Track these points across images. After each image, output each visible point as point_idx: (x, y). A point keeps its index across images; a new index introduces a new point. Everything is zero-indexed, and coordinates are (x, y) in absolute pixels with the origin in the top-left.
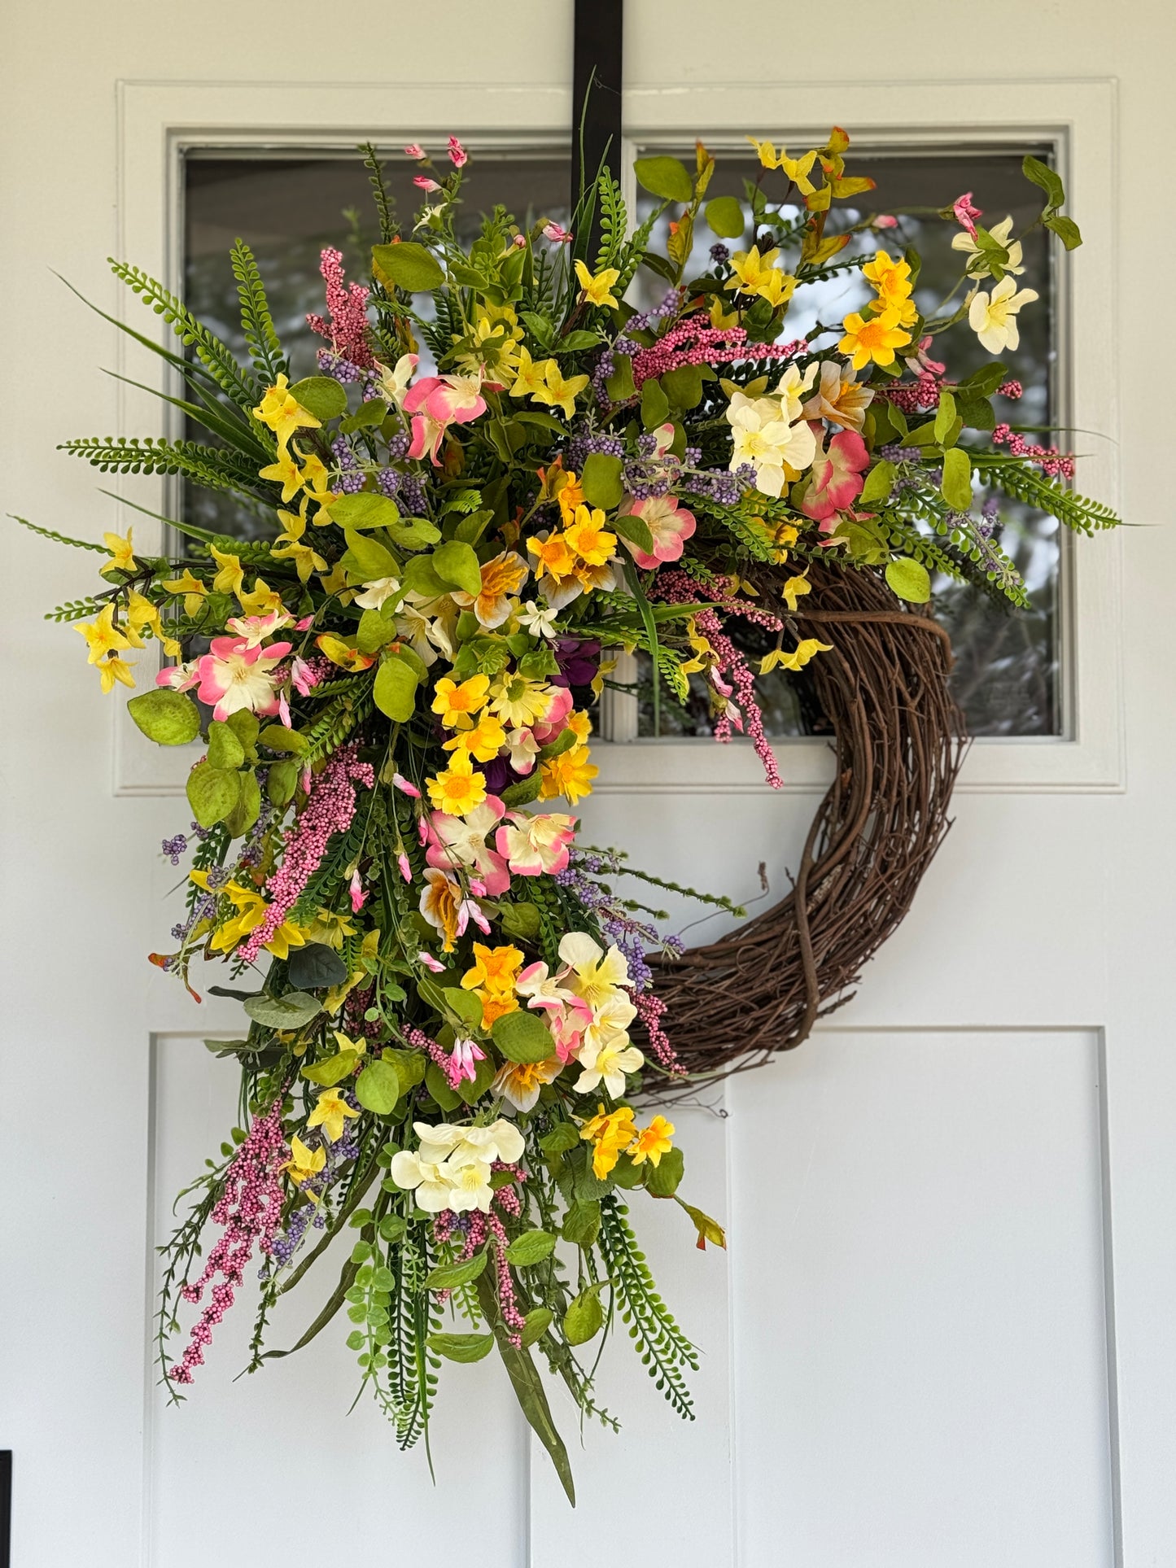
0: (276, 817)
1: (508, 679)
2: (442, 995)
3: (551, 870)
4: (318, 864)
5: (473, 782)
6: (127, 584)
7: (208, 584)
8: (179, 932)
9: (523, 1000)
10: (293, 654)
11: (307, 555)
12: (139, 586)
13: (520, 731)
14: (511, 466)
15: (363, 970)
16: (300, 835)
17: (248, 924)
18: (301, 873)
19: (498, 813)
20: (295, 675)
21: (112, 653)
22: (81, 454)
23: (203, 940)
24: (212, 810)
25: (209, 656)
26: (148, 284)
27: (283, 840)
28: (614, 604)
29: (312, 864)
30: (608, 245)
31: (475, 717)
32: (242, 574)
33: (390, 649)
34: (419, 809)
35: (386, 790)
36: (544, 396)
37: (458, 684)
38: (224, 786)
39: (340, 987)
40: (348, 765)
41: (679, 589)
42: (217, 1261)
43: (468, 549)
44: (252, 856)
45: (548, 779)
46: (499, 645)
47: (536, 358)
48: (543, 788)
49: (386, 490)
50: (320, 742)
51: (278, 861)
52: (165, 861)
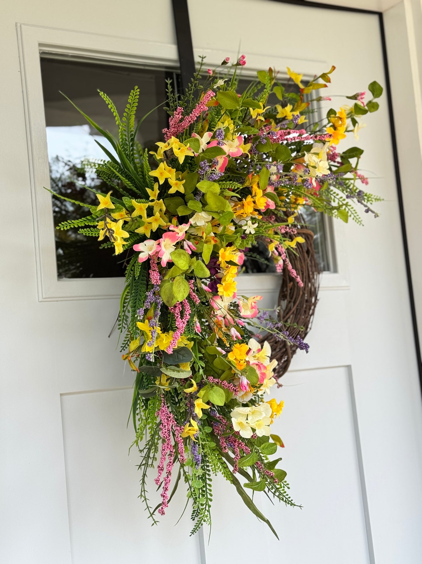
18: (185, 320)
38: (183, 286)
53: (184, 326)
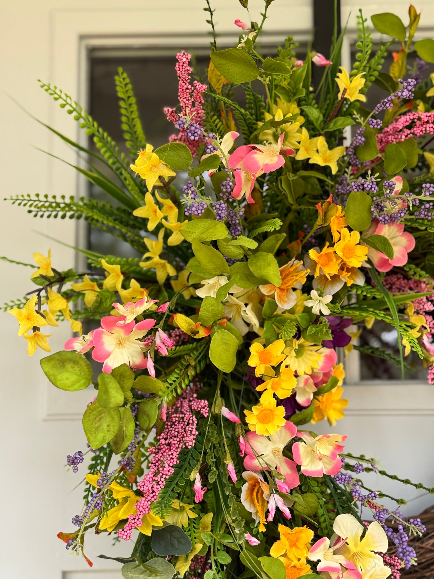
0: (144, 436)
1: (296, 343)
2: (259, 563)
3: (329, 472)
4: (172, 470)
5: (276, 413)
6: (48, 285)
7: (100, 286)
8: (77, 521)
9: (314, 565)
10: (157, 327)
11: (164, 266)
12: (55, 288)
13: (303, 377)
14: (294, 207)
15: (202, 541)
16: (160, 449)
17: (125, 513)
18: (161, 477)
19: (292, 433)
20: (158, 341)
21: (35, 329)
22: (20, 204)
23: (95, 521)
24: (100, 436)
25: (100, 329)
26: (63, 96)
27: (147, 451)
28: (365, 294)
29: (168, 471)
30: (360, 61)
31: (276, 369)
32: (122, 277)
33: (220, 324)
34: (239, 431)
35: (216, 418)
36: (317, 160)
37: (265, 346)
39: (187, 556)
40: (190, 401)
41: (398, 286)
43: (271, 257)
44: (127, 464)
45: (318, 409)
46: (292, 320)
47: (312, 136)
48: (314, 415)
49: (218, 217)
50: (173, 386)
51: (144, 466)
52: (69, 470)
53: (158, 488)
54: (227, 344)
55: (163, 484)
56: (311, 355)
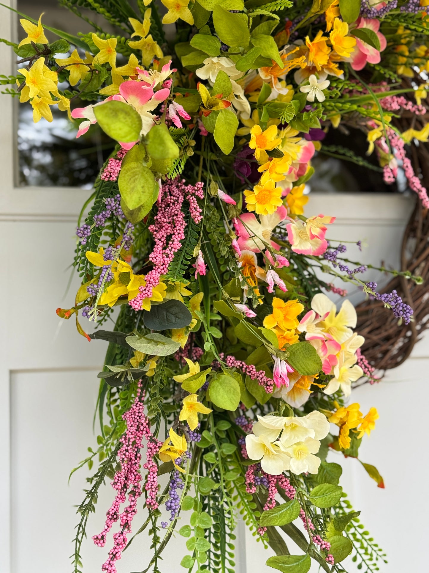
4: (180, 245)
9: (302, 335)
10: (171, 99)
15: (196, 317)
18: (171, 250)
19: (282, 217)
20: (173, 113)
24: (136, 197)
29: (177, 245)
32: (116, 54)
34: (233, 212)
37: (263, 130)
38: (142, 181)
39: (188, 328)
42: (113, 516)
43: (272, 41)
50: (175, 165)
53: (167, 261)
54: (230, 124)
55: (172, 256)
56: (291, 147)
